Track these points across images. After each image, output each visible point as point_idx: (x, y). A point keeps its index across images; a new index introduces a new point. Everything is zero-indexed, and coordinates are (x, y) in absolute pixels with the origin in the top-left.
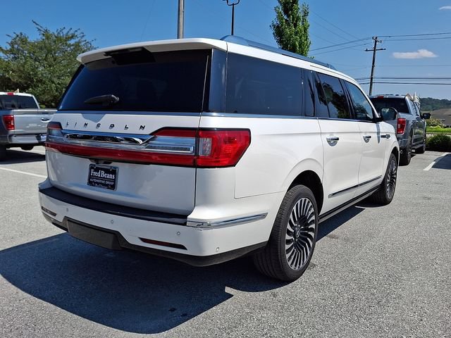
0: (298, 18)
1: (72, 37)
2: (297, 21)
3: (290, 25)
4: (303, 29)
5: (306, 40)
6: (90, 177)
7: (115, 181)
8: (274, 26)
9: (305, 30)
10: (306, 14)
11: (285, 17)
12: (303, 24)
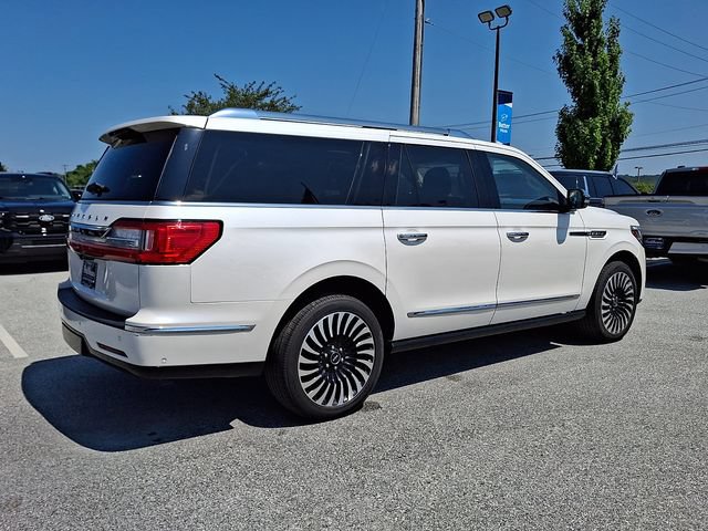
0: (600, 42)
1: (266, 94)
2: (597, 47)
3: (584, 54)
4: (607, 58)
5: (614, 76)
6: (84, 274)
7: (94, 278)
8: (560, 56)
9: (613, 59)
10: (615, 33)
11: (580, 42)
12: (609, 51)
